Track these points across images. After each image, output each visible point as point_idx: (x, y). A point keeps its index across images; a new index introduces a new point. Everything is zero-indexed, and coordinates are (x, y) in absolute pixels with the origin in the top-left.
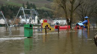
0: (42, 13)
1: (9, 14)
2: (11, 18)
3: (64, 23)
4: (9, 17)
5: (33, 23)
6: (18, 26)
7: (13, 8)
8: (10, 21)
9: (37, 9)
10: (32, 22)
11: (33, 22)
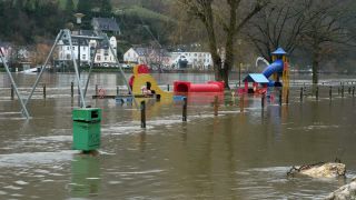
0: (134, 27)
1: (18, 29)
2: (28, 41)
3: (206, 64)
4: (21, 38)
5: (102, 60)
6: (51, 71)
7: (34, 7)
8: (23, 53)
9: (117, 11)
10: (99, 58)
11: (103, 57)
